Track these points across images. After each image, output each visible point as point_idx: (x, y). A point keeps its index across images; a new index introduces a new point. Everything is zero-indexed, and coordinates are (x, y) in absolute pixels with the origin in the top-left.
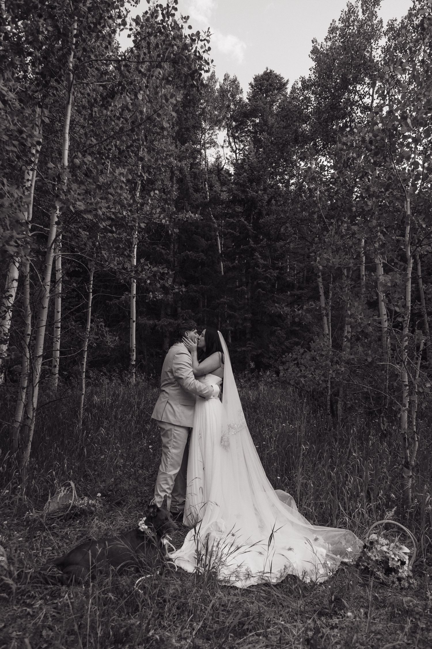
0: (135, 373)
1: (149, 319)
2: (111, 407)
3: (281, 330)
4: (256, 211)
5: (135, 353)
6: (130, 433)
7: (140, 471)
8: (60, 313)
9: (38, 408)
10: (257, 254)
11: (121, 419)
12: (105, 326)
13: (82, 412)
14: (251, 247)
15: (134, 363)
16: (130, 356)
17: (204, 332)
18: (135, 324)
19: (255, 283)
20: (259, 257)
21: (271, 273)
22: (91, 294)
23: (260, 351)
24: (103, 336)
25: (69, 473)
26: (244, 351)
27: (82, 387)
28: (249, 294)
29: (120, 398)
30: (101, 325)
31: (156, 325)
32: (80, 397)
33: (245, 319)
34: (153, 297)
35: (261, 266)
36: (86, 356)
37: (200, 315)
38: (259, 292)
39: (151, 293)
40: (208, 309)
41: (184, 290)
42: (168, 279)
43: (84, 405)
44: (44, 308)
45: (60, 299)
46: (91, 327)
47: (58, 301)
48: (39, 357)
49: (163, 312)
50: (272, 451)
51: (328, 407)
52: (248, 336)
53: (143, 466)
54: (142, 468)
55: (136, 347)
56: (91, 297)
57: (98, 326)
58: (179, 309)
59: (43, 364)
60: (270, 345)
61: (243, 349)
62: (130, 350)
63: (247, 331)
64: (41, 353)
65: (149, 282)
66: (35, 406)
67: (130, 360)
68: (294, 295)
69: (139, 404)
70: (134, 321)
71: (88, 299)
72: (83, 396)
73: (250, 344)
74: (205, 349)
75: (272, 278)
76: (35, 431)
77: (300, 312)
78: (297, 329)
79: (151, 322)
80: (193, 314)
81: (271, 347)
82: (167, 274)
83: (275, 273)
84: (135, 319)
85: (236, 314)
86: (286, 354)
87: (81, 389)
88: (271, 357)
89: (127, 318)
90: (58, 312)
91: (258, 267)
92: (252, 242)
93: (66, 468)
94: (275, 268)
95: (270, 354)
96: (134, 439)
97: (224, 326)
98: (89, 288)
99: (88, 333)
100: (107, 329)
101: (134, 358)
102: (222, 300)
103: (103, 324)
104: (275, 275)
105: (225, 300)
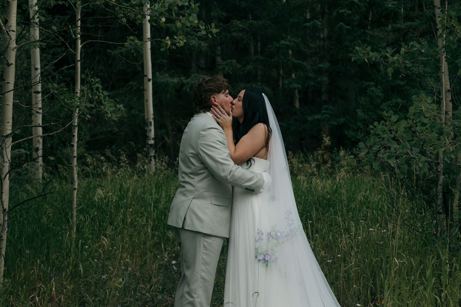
0: (155, 157)
1: (171, 76)
2: (118, 207)
3: (376, 86)
5: (152, 128)
6: (145, 244)
7: (160, 297)
8: (39, 71)
9: (10, 209)
11: (132, 224)
12: (103, 89)
13: (75, 214)
15: (152, 142)
16: (146, 131)
17: (242, 94)
18: (150, 83)
19: (334, 14)
22: (79, 41)
23: (342, 120)
24: (100, 103)
25: (60, 300)
26: (318, 120)
27: (72, 179)
28: (326, 31)
29: (130, 194)
30: (97, 89)
31: (183, 85)
32: (72, 194)
33: (320, 71)
34: (172, 44)
36: (76, 134)
37: (250, 67)
38: (340, 28)
39: (168, 38)
40: (262, 58)
41: (215, 31)
42: (190, 15)
43: (79, 205)
44: (9, 65)
45: (38, 50)
46: (82, 91)
47: (35, 52)
48: (7, 136)
49: (194, 65)
50: (351, 268)
51: (439, 202)
52: (324, 97)
53: (163, 289)
54: (162, 292)
55: (154, 119)
56: (80, 46)
57: (92, 90)
58: (219, 59)
59: (13, 148)
60: (358, 110)
61: (316, 117)
62: (145, 123)
63: (323, 90)
64: (9, 132)
65: (164, 20)
66: (6, 205)
67: (146, 137)
68: (399, 30)
69: (157, 201)
70: (149, 80)
71: (75, 48)
72: (75, 192)
73: (327, 109)
74: (241, 121)
76: (8, 241)
77: (395, 58)
78: (401, 83)
79: (176, 80)
80: (239, 66)
81: (360, 113)
82: (187, 6)
84: (150, 76)
85: (305, 64)
86: (376, 123)
87: (72, 183)
88: (359, 128)
89: (140, 74)
90: (36, 69)
93: (54, 292)
95: (359, 124)
96: (151, 252)
97: (286, 82)
98: (75, 33)
99: (77, 99)
100: (106, 93)
101: (152, 134)
102: (283, 42)
103: (100, 86)
105: (288, 43)
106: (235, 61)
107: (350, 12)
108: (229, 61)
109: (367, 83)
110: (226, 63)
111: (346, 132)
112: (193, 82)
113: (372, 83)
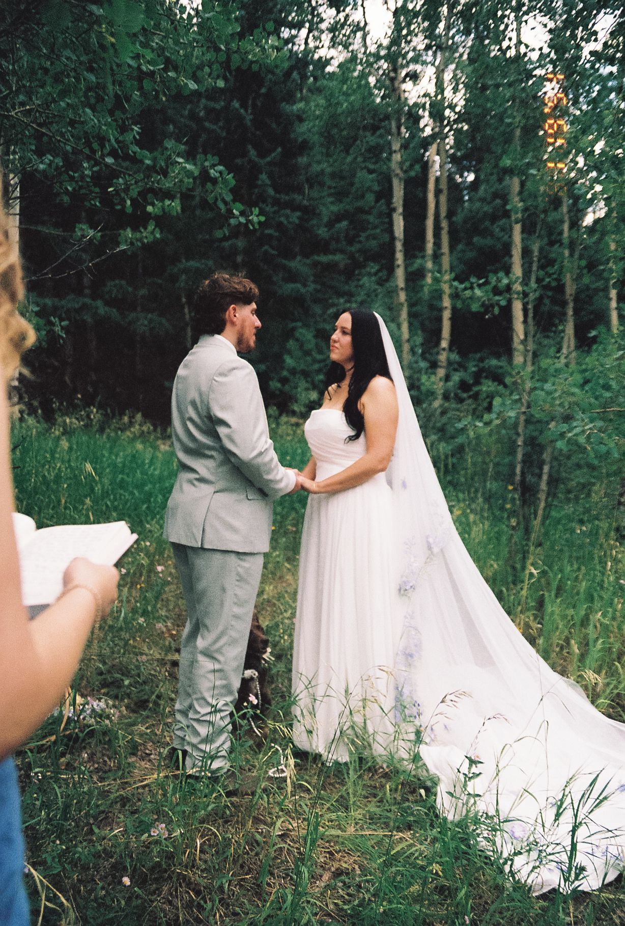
4: (263, 90)
10: (264, 176)
14: (250, 161)
20: (268, 182)
21: (287, 217)
35: (270, 200)
37: (143, 292)
38: (266, 252)
40: (160, 281)
75: (290, 226)
80: (130, 289)
81: (289, 361)
83: (295, 217)
91: (264, 201)
92: (253, 153)
94: (294, 207)
95: (285, 373)
104: (297, 221)
105: (198, 265)
106: (124, 282)
107: (277, 234)
108: (117, 282)
109: (294, 324)
110: (113, 283)
111: (271, 383)
112: (69, 305)
113: (299, 324)
